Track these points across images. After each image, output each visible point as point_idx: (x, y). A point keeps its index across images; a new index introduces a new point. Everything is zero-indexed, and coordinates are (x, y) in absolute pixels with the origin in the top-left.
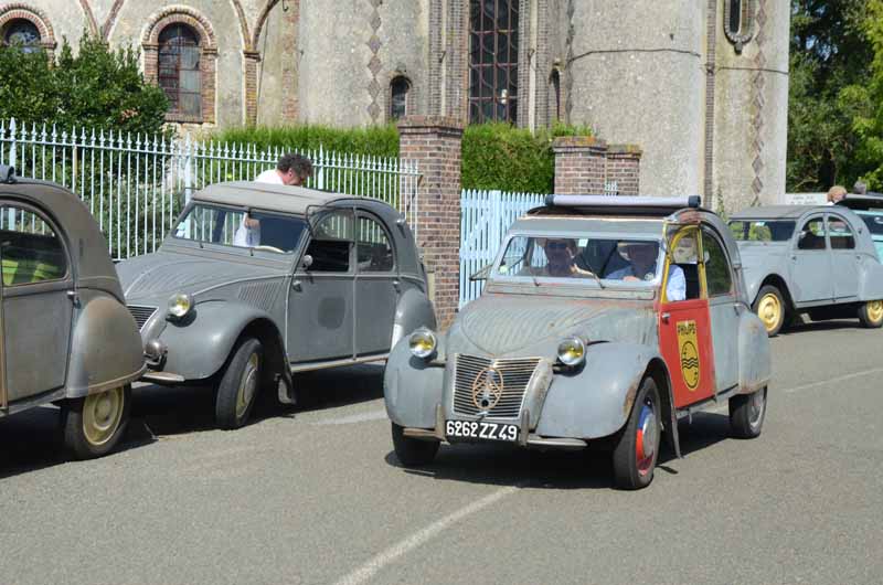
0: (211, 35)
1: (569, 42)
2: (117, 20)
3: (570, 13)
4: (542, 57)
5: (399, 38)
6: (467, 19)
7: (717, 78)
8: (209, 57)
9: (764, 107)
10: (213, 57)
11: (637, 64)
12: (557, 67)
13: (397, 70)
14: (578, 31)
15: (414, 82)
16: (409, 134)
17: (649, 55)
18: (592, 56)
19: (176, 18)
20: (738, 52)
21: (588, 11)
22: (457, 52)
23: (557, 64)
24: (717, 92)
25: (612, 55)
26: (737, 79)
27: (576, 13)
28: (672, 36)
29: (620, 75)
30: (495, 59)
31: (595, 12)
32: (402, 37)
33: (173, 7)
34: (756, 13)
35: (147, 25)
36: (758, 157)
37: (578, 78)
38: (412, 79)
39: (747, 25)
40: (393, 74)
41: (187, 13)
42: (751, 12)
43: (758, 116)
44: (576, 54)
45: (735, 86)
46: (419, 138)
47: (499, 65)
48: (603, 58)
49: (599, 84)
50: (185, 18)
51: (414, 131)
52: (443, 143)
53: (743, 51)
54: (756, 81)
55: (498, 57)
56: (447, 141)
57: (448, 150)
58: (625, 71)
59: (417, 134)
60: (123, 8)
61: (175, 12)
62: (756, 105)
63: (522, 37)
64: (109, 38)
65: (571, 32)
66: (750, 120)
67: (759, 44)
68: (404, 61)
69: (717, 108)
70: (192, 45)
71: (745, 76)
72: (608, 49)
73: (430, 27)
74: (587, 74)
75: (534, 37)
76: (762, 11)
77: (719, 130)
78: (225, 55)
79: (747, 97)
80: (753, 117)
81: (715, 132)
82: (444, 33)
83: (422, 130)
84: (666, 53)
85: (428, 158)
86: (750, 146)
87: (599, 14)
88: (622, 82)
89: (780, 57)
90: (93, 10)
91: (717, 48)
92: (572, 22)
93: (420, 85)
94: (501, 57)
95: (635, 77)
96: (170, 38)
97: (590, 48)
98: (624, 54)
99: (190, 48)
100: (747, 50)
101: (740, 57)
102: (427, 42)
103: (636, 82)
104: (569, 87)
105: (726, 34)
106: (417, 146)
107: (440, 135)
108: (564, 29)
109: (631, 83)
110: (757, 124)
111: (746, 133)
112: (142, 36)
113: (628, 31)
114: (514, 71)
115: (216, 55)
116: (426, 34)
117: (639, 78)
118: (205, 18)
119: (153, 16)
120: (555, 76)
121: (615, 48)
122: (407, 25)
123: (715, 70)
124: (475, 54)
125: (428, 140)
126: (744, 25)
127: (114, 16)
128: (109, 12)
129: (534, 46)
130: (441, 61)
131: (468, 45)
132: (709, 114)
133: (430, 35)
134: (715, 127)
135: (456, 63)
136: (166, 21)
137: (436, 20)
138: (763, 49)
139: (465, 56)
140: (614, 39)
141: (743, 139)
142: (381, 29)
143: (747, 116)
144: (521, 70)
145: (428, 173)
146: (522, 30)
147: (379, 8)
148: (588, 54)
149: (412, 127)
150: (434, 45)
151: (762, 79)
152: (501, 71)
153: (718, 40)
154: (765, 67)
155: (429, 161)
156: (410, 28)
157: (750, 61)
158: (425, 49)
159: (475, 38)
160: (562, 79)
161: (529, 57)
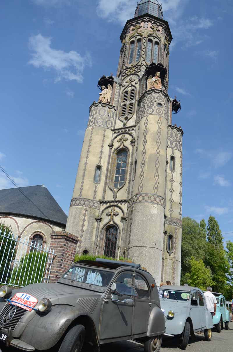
0: (46, 238)
1: (128, 244)
2: (24, 232)
3: (129, 237)
4: (122, 248)
5: (87, 241)
6: (104, 238)
7: (165, 261)
8: (44, 243)
9: (175, 269)
10: (45, 243)
11: (146, 250)
12: (125, 251)
13: (85, 249)
14: (131, 241)
15: (89, 252)
16: (54, 238)
17: (149, 248)
18: (134, 248)
19: (38, 233)
20: (170, 255)
21: (134, 236)
22: (101, 246)
23: (125, 250)
24: (164, 264)
25: (139, 247)
26: (169, 262)
27: (131, 236)
28: (155, 244)
29: (141, 253)
30: (110, 249)
31: (136, 236)
32: (88, 241)
33: (38, 231)
34: (174, 246)
35: (31, 234)
36: (174, 282)
37: (130, 253)
38: (89, 251)
39: (172, 249)
40: (84, 249)
41: (41, 232)
42: (173, 246)
43: (174, 271)
44: (130, 247)
45: (169, 264)
46: (58, 240)
47: (111, 250)
48: (137, 248)
49: (136, 255)
50: (40, 234)
51: (56, 237)
52: (67, 243)
53: (171, 255)
54: (174, 263)
55: (111, 248)
56: (70, 243)
57: (70, 247)
58: (142, 252)
59: (57, 238)
60: (26, 229)
61: (38, 232)
62: (174, 268)
63: (117, 243)
64: (22, 236)
65: (129, 242)
66: (172, 272)
67: (175, 254)
68: (87, 247)
69: (164, 268)
70: (41, 240)
71: (171, 261)
72: (138, 246)
73: (95, 239)
74: (133, 252)
75: (120, 243)
76: (175, 246)
77: (165, 274)
78: (48, 243)
79: (171, 266)
80: (173, 271)
81: (164, 274)
82: (98, 241)
83: (59, 237)
84: (153, 248)
85: (60, 248)
86: (172, 279)
87: (137, 237)
88: (142, 255)
89: (179, 258)
90: (20, 229)
91: (165, 254)
92: (130, 239)
93: (91, 253)
94: (112, 248)
95: (145, 254)
96: (36, 238)
97: (134, 245)
98: (142, 247)
99: (40, 241)
100: (172, 255)
101: (170, 257)
102: (94, 243)
103: (145, 255)
104: (128, 256)
105: (167, 251)
106: (56, 243)
107: (66, 240)
108: (128, 241)
109: (144, 255)
110: (174, 273)
111: (171, 275)
112: (29, 236)
113: (144, 242)
114: (115, 252)
115: (46, 243)
116: (94, 241)
117: (146, 254)
118: (45, 234)
119: (33, 232)
120: (124, 253)
121: (140, 246)
122: (89, 238)
123: (164, 259)
124: (106, 247)
125: (61, 241)
126: (171, 249)
127: (24, 230)
128: (23, 229)
129: (120, 245)
130: (96, 248)
131: (104, 244)
132: (162, 270)
133: (95, 241)
134: (164, 273)
135: (100, 248)
136: (36, 234)
137: (97, 238)
138: (176, 255)
139: (103, 247)
140: (140, 243)
141: (171, 277)
142: (83, 238)
143: (171, 271)
144: (116, 251)
145: (59, 254)
146: (117, 241)
147: (83, 233)
148: (133, 247)
149: (56, 236)
150: (96, 244)
151: (175, 263)
152: (111, 252)
153: (165, 252)
154: (176, 259)
155: (60, 250)
156: (90, 239)
157: (172, 258)
158: (93, 244)
159: (106, 243)
160: (126, 254)
161: (118, 248)
